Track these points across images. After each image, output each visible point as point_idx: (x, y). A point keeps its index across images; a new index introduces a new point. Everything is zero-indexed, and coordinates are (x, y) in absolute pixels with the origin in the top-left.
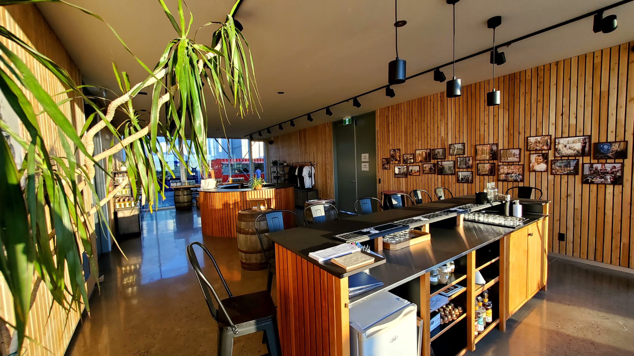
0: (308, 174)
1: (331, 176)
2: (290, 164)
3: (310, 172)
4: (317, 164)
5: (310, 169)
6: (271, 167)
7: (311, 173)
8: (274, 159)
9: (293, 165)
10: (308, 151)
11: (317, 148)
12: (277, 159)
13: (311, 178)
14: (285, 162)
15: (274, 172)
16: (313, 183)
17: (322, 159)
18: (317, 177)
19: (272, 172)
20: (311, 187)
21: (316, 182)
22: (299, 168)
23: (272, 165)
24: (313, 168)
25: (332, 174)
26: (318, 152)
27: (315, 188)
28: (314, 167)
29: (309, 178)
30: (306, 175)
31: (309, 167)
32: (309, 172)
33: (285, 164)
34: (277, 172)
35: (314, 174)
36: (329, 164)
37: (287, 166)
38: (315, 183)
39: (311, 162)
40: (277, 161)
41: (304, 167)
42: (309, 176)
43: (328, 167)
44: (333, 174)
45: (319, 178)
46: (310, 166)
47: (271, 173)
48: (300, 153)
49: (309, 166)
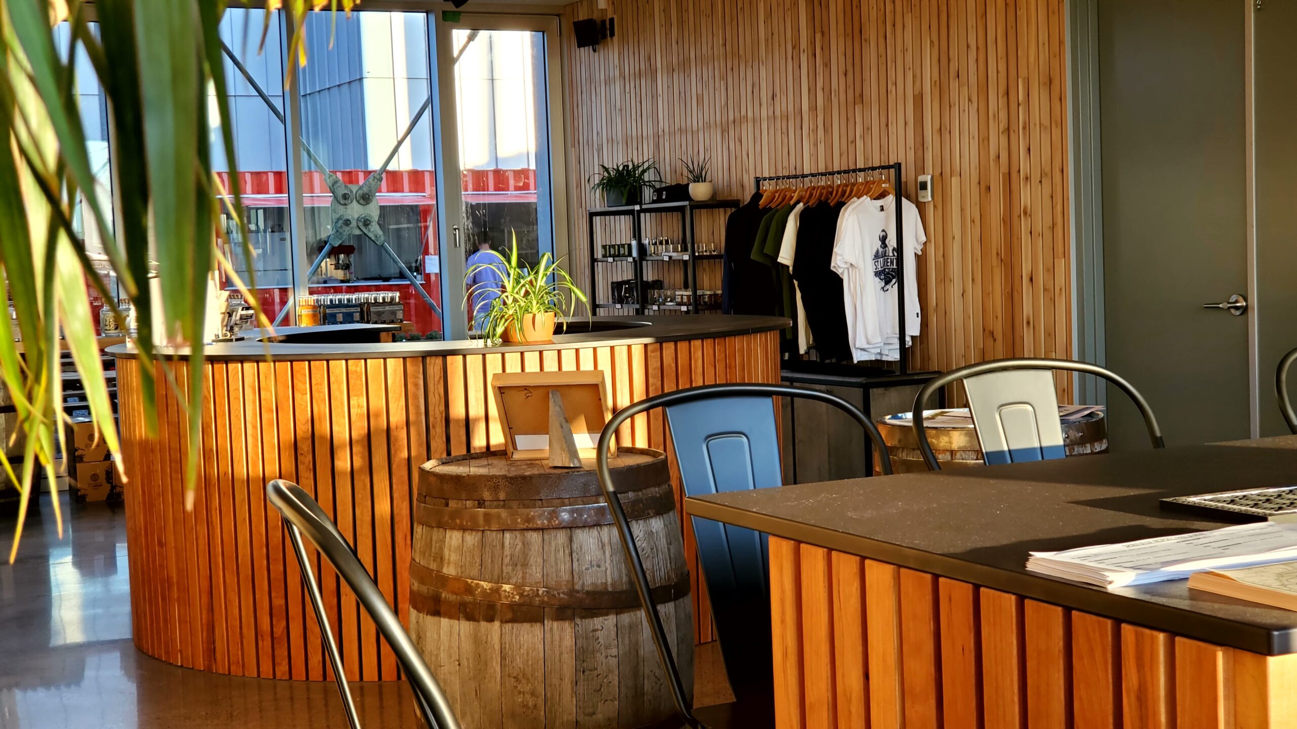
0: (877, 256)
1: (1051, 270)
2: (736, 194)
3: (892, 242)
4: (941, 179)
5: (887, 219)
6: (592, 215)
7: (899, 249)
8: (616, 159)
9: (757, 196)
10: (872, 90)
11: (943, 61)
12: (641, 155)
13: (894, 289)
14: (698, 178)
15: (616, 252)
16: (913, 328)
17: (984, 140)
18: (944, 278)
19: (599, 254)
20: (894, 355)
21: (933, 319)
22: (803, 216)
23: (597, 201)
24: (910, 210)
25: (1056, 252)
26: (954, 84)
27: (926, 358)
28: (921, 207)
29: (878, 283)
30: (861, 264)
31: (879, 203)
32: (883, 239)
33: (699, 191)
34: (642, 249)
35: (921, 260)
36: (1035, 178)
37: (714, 204)
38: (924, 325)
39: (898, 167)
40: (635, 168)
41: (841, 205)
42: (877, 274)
43: (1025, 196)
44: (1066, 254)
45: (955, 290)
46: (890, 200)
47: (593, 260)
48: (813, 108)
49: (882, 196)
